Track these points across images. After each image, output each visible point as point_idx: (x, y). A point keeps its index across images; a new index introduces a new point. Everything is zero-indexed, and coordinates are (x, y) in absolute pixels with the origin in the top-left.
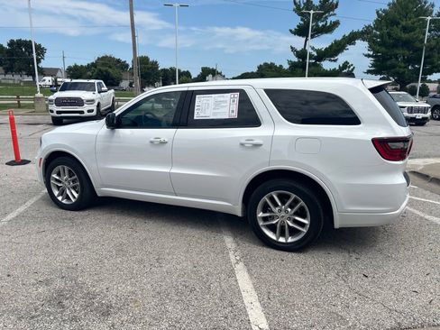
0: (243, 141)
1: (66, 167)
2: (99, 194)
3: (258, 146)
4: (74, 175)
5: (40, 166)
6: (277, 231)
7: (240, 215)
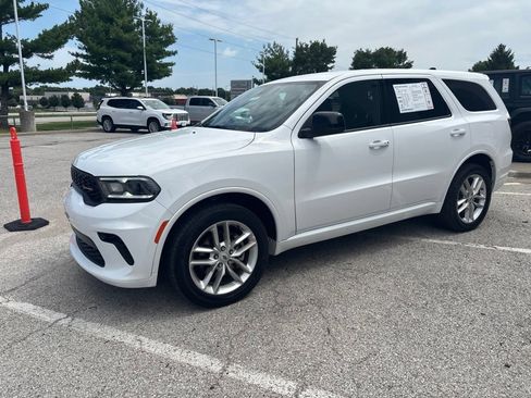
0: (453, 132)
1: (228, 222)
2: (278, 251)
3: (462, 135)
4: (241, 234)
5: (157, 241)
6: (467, 214)
7: (438, 211)
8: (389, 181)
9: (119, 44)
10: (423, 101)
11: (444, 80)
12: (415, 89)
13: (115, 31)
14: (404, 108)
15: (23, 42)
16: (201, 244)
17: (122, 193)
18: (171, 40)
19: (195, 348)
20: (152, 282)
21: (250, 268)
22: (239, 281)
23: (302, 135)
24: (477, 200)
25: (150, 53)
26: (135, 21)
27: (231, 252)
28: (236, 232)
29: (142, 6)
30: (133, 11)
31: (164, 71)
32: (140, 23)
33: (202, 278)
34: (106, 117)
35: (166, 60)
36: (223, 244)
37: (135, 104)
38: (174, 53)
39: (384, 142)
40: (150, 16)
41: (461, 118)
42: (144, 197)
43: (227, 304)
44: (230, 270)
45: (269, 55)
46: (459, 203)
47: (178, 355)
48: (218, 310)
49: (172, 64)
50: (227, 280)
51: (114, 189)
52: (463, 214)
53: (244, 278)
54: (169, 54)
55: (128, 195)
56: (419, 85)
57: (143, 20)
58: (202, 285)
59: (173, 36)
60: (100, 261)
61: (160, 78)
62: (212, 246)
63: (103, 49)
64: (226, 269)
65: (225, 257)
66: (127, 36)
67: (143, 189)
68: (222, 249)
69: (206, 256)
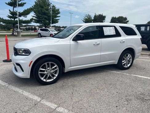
0: (121, 41)
1: (50, 62)
2: (66, 71)
3: (124, 42)
4: (54, 66)
5: (30, 66)
6: (126, 65)
7: (116, 63)
8: (99, 54)
9: (45, 14)
10: (112, 32)
11: (120, 26)
12: (110, 29)
13: (44, 10)
14: (106, 33)
15: (19, 13)
16: (42, 68)
17: (22, 53)
18: (59, 13)
19: (36, 95)
20: (29, 77)
21: (56, 75)
22: (53, 79)
23: (73, 40)
24: (129, 61)
25: (53, 16)
26: (49, 8)
27: (51, 70)
28: (53, 65)
29: (51, 4)
30: (49, 5)
31: (56, 21)
32: (50, 8)
33: (42, 77)
34: (39, 34)
35: (57, 18)
36: (48, 68)
37: (47, 30)
38: (60, 16)
39: (98, 43)
40: (53, 6)
41: (124, 37)
42: (27, 54)
43: (49, 85)
44: (50, 75)
45: (86, 18)
46: (123, 61)
47: (31, 96)
48: (46, 86)
49: (59, 20)
50: (50, 78)
51: (21, 52)
52: (124, 65)
53: (55, 78)
54: (58, 17)
55: (24, 54)
56: (111, 28)
57: (51, 7)
58: (42, 79)
59: (59, 12)
60: (16, 71)
61: (55, 23)
62: (46, 69)
63: (40, 15)
64: (49, 75)
65: (49, 72)
66: (46, 12)
67: (27, 52)
68: (49, 69)
69: (44, 71)
